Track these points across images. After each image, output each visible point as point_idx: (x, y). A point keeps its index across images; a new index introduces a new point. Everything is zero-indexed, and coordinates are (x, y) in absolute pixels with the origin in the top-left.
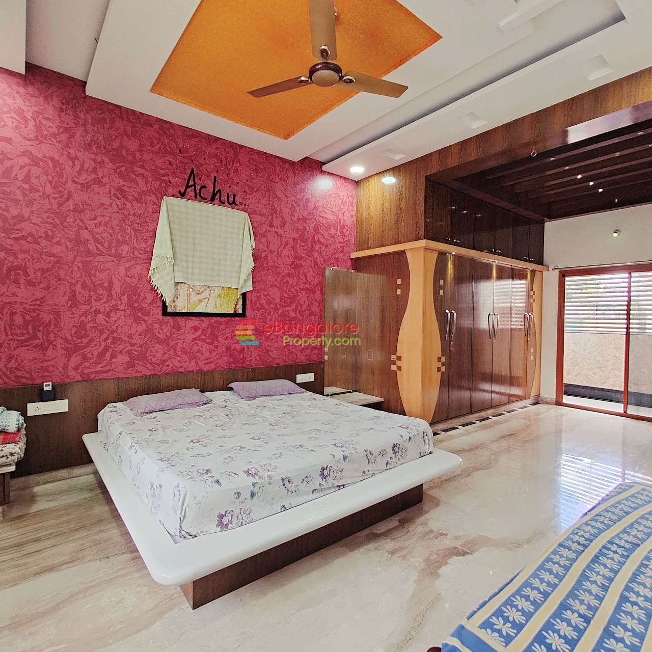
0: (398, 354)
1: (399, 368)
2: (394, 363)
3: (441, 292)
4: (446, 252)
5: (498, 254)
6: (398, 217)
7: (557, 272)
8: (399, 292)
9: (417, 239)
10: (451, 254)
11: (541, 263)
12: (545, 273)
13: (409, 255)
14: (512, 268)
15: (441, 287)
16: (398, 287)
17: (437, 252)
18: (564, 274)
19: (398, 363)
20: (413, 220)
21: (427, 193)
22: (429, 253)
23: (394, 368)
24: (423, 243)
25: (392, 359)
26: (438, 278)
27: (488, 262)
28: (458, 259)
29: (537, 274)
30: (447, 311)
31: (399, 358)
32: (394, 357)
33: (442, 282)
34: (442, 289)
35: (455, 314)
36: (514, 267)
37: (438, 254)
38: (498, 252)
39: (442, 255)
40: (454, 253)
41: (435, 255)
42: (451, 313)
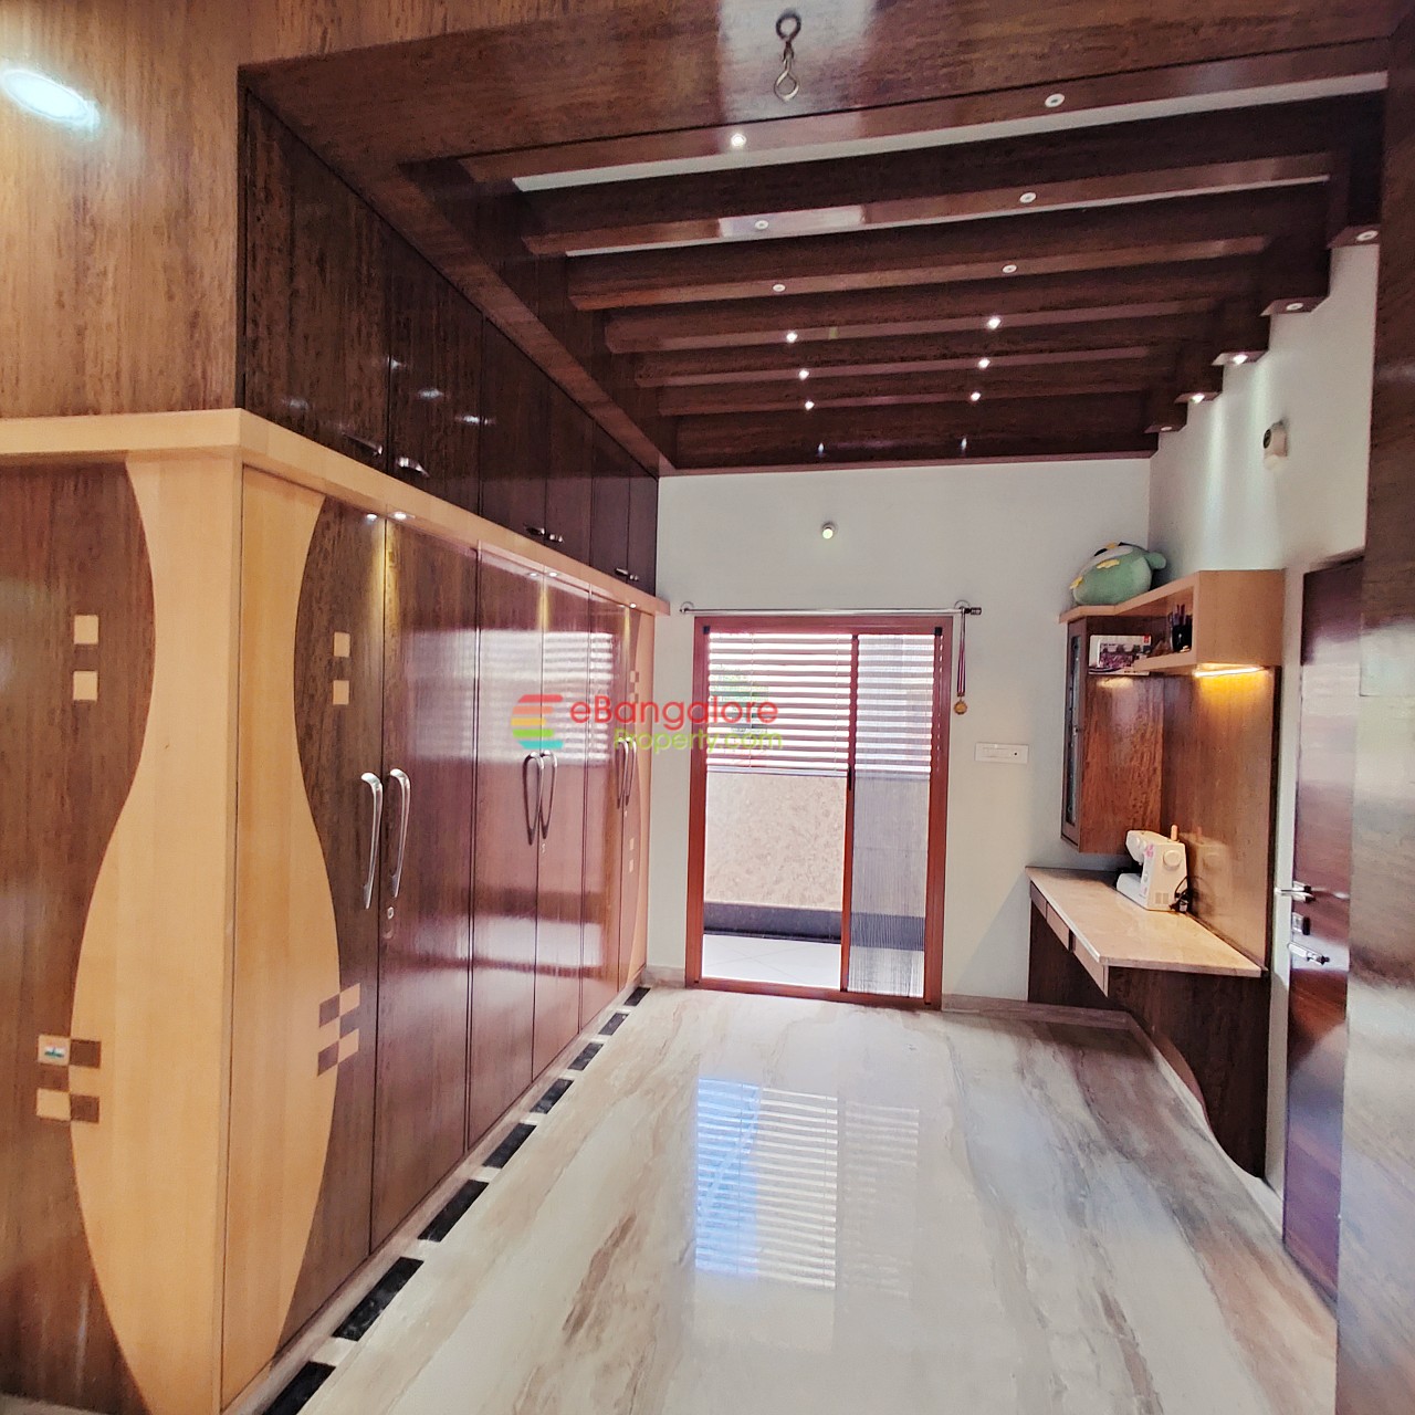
0: (81, 1029)
1: (86, 1109)
2: (58, 1080)
3: (341, 693)
4: (363, 505)
5: (555, 546)
6: (81, 271)
7: (690, 619)
8: (85, 686)
9: (195, 399)
10: (387, 518)
11: (650, 588)
12: (660, 619)
13: (146, 487)
14: (590, 601)
15: (337, 669)
16: (81, 658)
17: (319, 500)
18: (704, 626)
19: (81, 1080)
20: (171, 297)
21: (254, 169)
22: (267, 498)
23: (52, 1104)
24: (227, 426)
25: (42, 1058)
26: (321, 620)
27: (522, 572)
28: (419, 547)
29: (644, 619)
30: (368, 777)
31: (87, 1053)
32: (52, 1049)
33: (342, 644)
34: (341, 677)
35: (405, 782)
36: (594, 598)
37: (323, 511)
38: (555, 541)
39: (340, 514)
40: (400, 516)
41: (306, 515)
42: (385, 779)
